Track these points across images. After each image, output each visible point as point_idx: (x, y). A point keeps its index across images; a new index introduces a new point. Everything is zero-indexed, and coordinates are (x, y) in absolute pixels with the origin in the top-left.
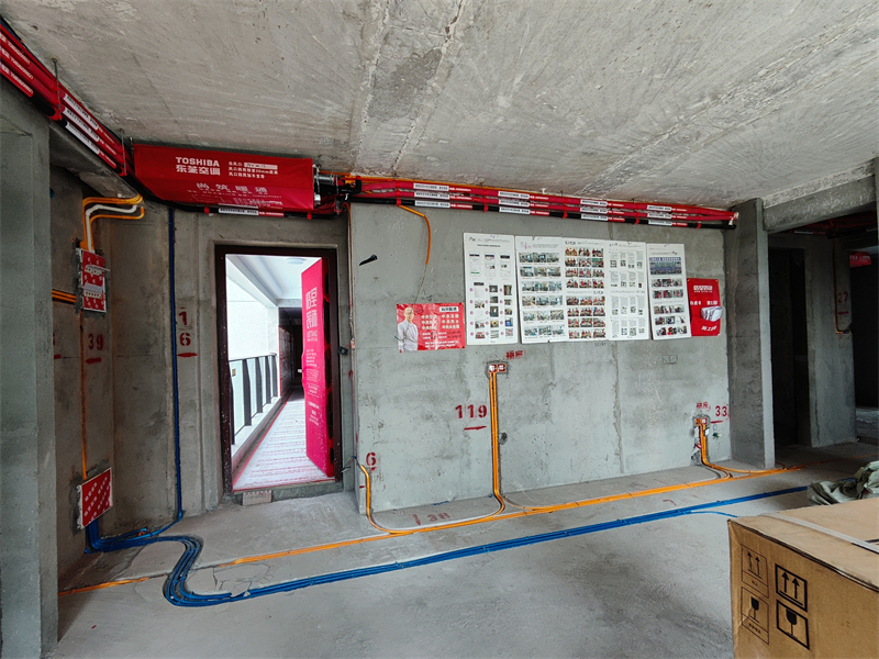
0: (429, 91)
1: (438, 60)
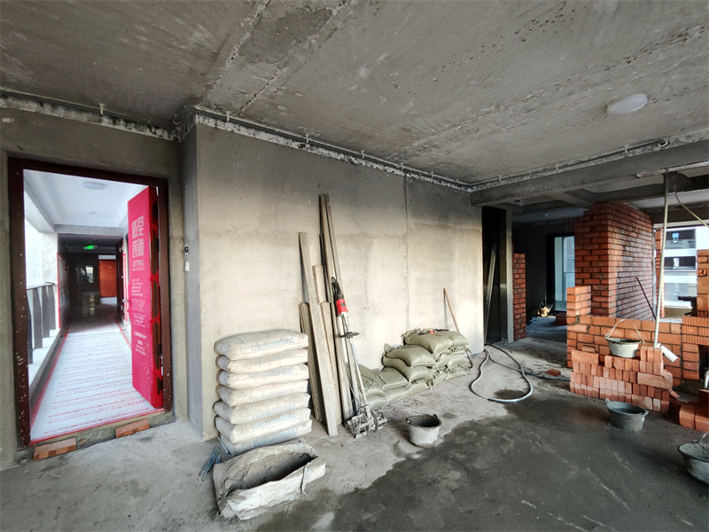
0: (306, 46)
1: (326, 19)
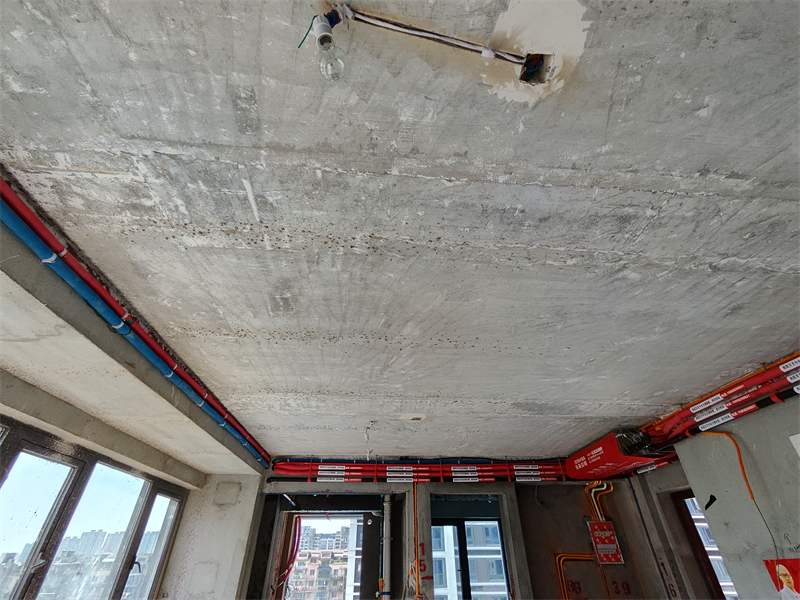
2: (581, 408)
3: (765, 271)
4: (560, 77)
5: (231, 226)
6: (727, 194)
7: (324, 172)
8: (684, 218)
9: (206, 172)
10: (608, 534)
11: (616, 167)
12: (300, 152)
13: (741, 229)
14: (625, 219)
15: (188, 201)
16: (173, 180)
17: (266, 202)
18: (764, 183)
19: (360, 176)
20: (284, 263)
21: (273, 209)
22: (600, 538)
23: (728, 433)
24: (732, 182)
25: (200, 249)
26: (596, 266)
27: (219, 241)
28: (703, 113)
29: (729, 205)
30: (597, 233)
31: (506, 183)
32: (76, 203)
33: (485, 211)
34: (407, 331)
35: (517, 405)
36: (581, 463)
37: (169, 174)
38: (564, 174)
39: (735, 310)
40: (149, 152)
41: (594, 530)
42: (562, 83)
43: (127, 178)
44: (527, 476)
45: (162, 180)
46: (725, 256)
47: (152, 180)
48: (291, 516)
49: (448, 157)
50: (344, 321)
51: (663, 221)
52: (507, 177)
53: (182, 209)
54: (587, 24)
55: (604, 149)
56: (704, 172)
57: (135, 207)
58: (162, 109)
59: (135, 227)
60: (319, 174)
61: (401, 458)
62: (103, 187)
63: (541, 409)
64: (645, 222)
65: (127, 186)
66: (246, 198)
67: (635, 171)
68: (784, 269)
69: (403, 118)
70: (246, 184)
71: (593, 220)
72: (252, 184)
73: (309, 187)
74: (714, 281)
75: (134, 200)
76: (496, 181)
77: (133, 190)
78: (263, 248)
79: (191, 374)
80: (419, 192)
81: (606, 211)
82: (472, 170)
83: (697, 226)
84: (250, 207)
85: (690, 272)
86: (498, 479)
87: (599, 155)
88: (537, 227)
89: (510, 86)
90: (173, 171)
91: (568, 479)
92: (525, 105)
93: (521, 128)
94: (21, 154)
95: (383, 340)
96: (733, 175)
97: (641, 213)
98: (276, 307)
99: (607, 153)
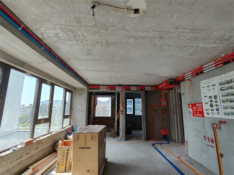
2: (160, 74)
3: (196, 47)
4: (142, 13)
5: (77, 40)
6: (184, 32)
7: (95, 30)
8: (175, 37)
9: (71, 31)
10: (165, 101)
11: (158, 28)
12: (90, 27)
13: (188, 39)
14: (161, 37)
15: (68, 36)
16: (65, 32)
17: (84, 35)
18: (191, 30)
19: (103, 31)
20: (88, 46)
21: (85, 37)
22: (163, 102)
23: (190, 80)
24: (184, 30)
25: (71, 44)
26: (157, 46)
27: (74, 42)
28: (174, 18)
29: (185, 35)
30: (156, 40)
31: (134, 31)
32: (45, 36)
33: (130, 36)
34: (117, 59)
35: (144, 74)
36: (161, 86)
37: (64, 31)
38: (146, 29)
39: (191, 54)
40: (59, 27)
41: (162, 100)
42: (143, 14)
43: (55, 32)
44: (148, 89)
45: (62, 32)
46: (186, 44)
47: (60, 32)
48: (95, 97)
49: (121, 27)
50: (103, 57)
51: (170, 38)
52: (134, 30)
53: (67, 37)
54: (146, 4)
55: (154, 25)
56: (177, 28)
57: (57, 37)
58: (62, 20)
59: (57, 40)
60: (94, 30)
61: (119, 85)
62: (50, 33)
63: (150, 75)
64: (166, 38)
65: (55, 33)
66: (80, 35)
67: (162, 29)
68: (201, 46)
69: (110, 20)
70: (79, 32)
71: (155, 38)
72: (81, 32)
73: (93, 33)
74: (185, 49)
75: (57, 36)
76: (132, 31)
77: (57, 34)
78: (84, 44)
79: (70, 67)
80: (115, 33)
81: (157, 36)
82: (126, 29)
83: (178, 38)
84: (80, 36)
85: (179, 47)
86: (141, 90)
87: (153, 26)
88: (142, 39)
89: (132, 14)
90: (64, 30)
91: (157, 90)
92: (136, 18)
93: (135, 21)
94: (35, 28)
95: (111, 61)
96: (184, 29)
97: (165, 36)
98: (87, 55)
99: (155, 25)
